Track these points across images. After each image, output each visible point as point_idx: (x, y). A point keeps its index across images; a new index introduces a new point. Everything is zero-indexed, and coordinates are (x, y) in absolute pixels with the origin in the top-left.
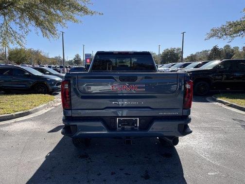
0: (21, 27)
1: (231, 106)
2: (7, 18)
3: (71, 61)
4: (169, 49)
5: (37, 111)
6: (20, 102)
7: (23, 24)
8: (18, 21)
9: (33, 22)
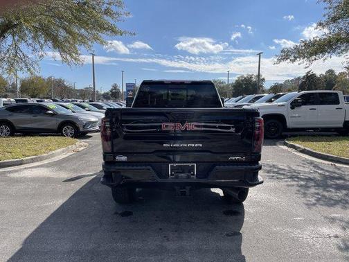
0: (35, 50)
1: (303, 151)
2: (16, 38)
3: (107, 93)
4: (245, 76)
5: (53, 156)
6: (33, 146)
7: (38, 46)
8: (30, 41)
9: (50, 44)
